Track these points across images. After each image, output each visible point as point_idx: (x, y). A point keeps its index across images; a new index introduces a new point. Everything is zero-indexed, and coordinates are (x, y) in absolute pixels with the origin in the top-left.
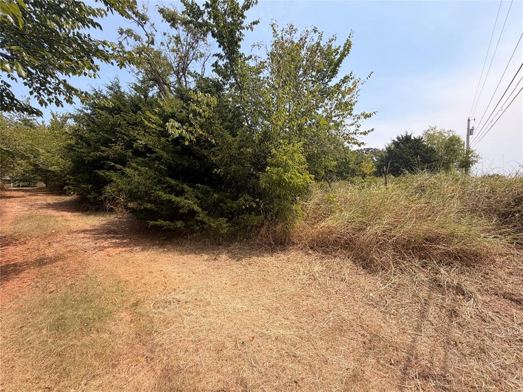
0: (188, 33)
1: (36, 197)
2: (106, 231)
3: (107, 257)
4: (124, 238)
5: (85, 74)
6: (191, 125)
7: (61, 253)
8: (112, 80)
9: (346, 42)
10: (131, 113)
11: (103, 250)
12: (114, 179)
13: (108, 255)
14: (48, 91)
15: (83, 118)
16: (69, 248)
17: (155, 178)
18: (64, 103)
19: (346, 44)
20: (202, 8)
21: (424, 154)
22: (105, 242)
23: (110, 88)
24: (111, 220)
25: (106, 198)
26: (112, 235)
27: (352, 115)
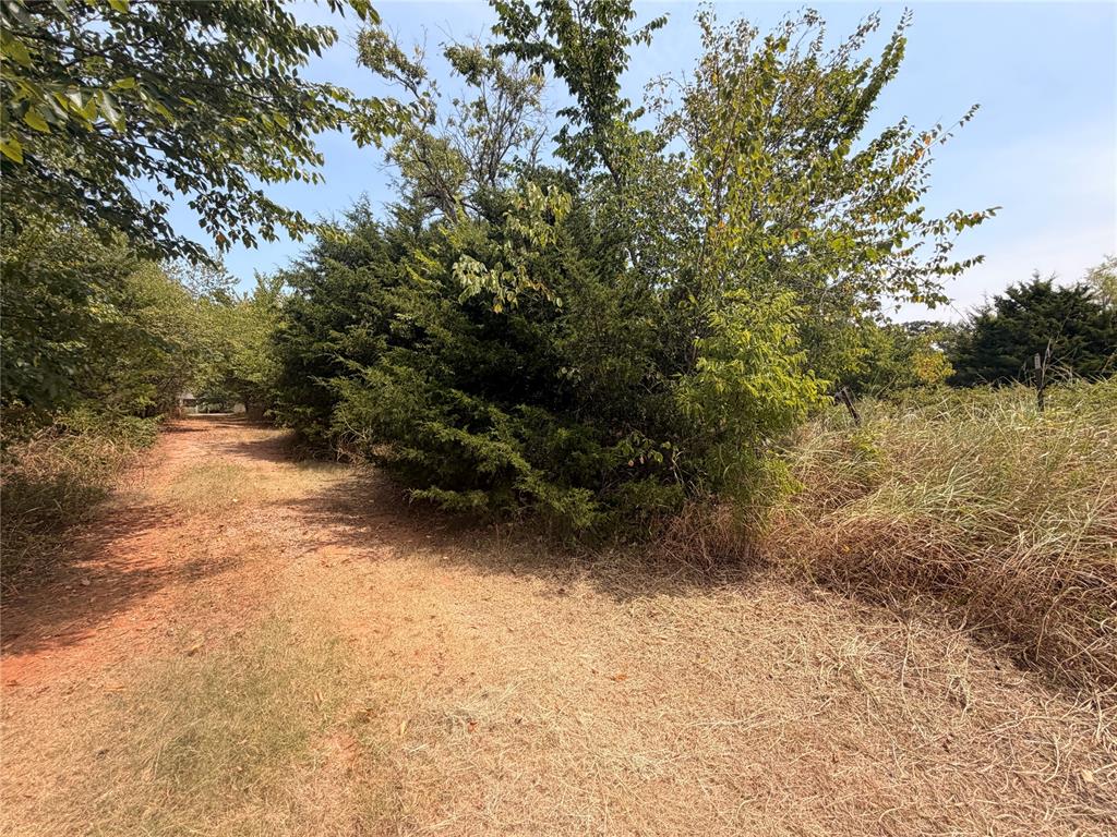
0: (502, 93)
1: (226, 431)
2: (330, 505)
3: (322, 570)
4: (361, 522)
5: (297, 176)
6: (508, 267)
7: (237, 551)
8: (356, 200)
9: (890, 42)
10: (389, 262)
11: (315, 550)
12: (346, 393)
13: (323, 563)
14: (231, 216)
15: (303, 278)
16: (255, 539)
17: (427, 391)
18: (259, 238)
19: (890, 48)
20: (535, 11)
21: (1092, 329)
22: (322, 531)
23: (353, 218)
24: (342, 480)
25: (336, 435)
26: (339, 515)
27: (919, 221)
